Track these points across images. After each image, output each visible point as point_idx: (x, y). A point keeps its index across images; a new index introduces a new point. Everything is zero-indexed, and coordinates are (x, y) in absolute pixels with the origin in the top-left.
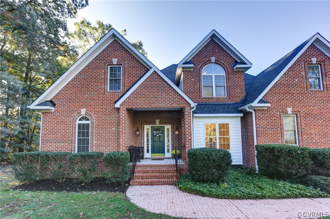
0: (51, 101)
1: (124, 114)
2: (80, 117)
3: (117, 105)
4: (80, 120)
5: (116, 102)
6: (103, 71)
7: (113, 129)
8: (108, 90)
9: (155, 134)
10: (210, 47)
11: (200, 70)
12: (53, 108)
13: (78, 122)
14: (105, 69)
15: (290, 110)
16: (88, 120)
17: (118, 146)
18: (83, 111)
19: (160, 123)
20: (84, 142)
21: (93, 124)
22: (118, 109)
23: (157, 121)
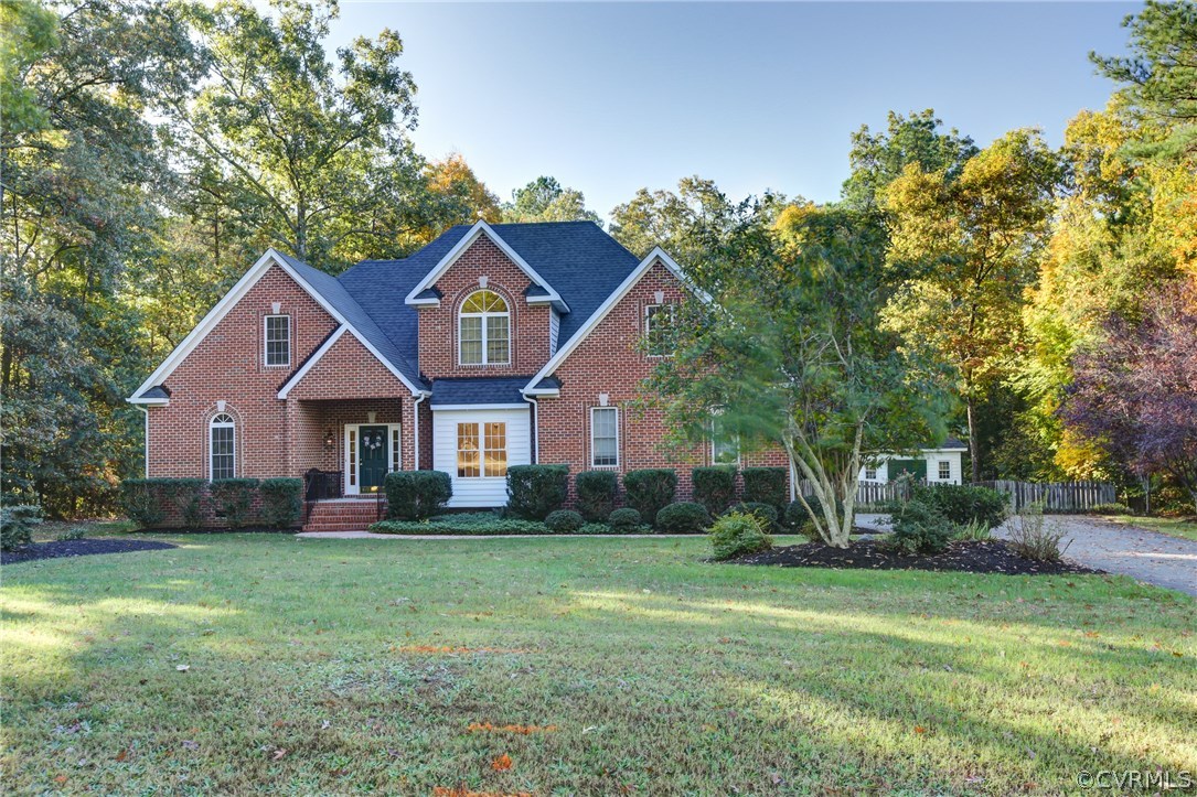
0: (163, 387)
1: (293, 410)
2: (216, 416)
3: (282, 395)
4: (216, 421)
5: (279, 389)
6: (255, 328)
7: (276, 437)
8: (266, 365)
9: (367, 443)
10: (479, 254)
11: (454, 305)
12: (167, 400)
13: (212, 425)
14: (259, 323)
15: (604, 399)
16: (230, 420)
17: (286, 468)
18: (221, 405)
19: (378, 420)
20: (223, 463)
21: (240, 429)
22: (285, 401)
23: (372, 416)
